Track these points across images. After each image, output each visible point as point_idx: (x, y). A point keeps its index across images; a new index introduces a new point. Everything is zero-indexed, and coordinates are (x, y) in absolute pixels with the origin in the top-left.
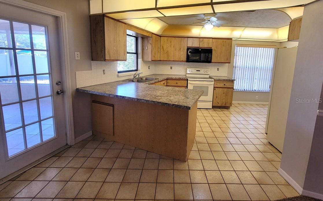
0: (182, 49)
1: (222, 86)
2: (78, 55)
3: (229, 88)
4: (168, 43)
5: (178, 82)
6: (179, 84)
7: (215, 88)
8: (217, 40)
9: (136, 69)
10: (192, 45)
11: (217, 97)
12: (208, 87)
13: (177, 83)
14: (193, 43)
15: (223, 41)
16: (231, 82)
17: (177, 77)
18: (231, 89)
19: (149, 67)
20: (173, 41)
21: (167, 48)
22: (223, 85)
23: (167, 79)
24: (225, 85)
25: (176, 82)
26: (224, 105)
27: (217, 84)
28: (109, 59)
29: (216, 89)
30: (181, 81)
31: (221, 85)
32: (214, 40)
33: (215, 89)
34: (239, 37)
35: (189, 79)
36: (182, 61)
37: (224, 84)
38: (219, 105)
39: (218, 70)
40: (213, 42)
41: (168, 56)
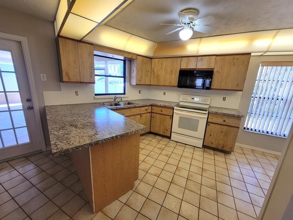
0: (174, 72)
1: (220, 122)
2: (44, 77)
3: (232, 126)
4: (159, 65)
5: (163, 109)
6: (164, 112)
7: (208, 123)
8: (223, 57)
9: (123, 93)
10: (187, 66)
11: (211, 135)
12: (198, 120)
13: (162, 111)
14: (187, 64)
15: (234, 59)
16: (237, 118)
17: (163, 104)
18: (236, 129)
19: (140, 91)
20: (165, 62)
21: (158, 71)
22: (223, 121)
23: (152, 106)
24: (224, 121)
25: (160, 109)
26: (220, 147)
27: (212, 119)
28: (68, 81)
29: (211, 125)
30: (166, 109)
31: (220, 120)
32: (218, 57)
33: (209, 125)
34: (265, 50)
35: (175, 108)
36: (173, 86)
37: (224, 119)
38: (213, 146)
39: (224, 99)
40: (216, 61)
41: (158, 80)
